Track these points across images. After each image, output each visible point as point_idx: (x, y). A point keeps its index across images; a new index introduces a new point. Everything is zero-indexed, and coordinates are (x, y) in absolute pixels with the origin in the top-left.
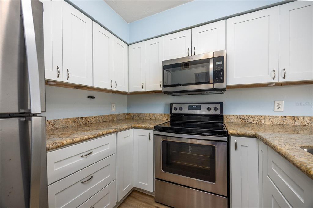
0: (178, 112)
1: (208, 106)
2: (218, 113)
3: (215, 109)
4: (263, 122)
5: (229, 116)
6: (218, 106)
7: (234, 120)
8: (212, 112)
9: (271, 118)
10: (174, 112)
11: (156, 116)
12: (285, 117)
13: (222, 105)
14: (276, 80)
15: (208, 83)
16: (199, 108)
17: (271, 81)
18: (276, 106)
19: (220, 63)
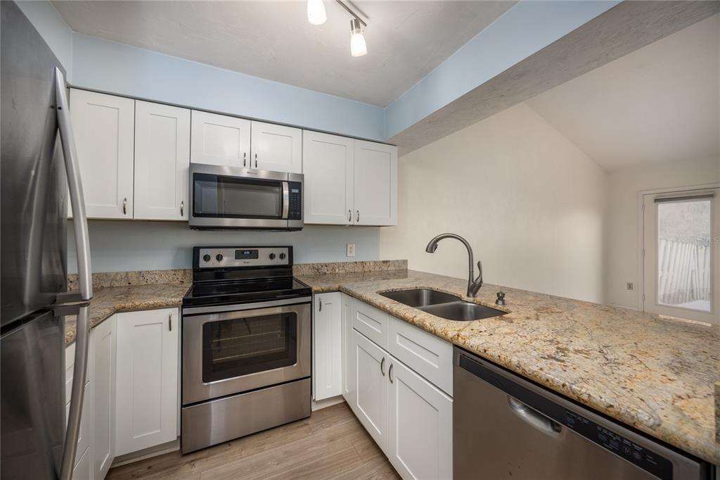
0: (213, 263)
1: (270, 251)
2: (285, 262)
3: (282, 256)
4: (337, 270)
5: (300, 265)
6: (286, 251)
7: (306, 271)
8: (277, 261)
9: (345, 264)
10: (203, 264)
11: (147, 277)
12: (356, 262)
13: (290, 249)
14: (351, 223)
15: (280, 218)
16: (254, 255)
17: (346, 222)
18: (349, 250)
19: (297, 191)
